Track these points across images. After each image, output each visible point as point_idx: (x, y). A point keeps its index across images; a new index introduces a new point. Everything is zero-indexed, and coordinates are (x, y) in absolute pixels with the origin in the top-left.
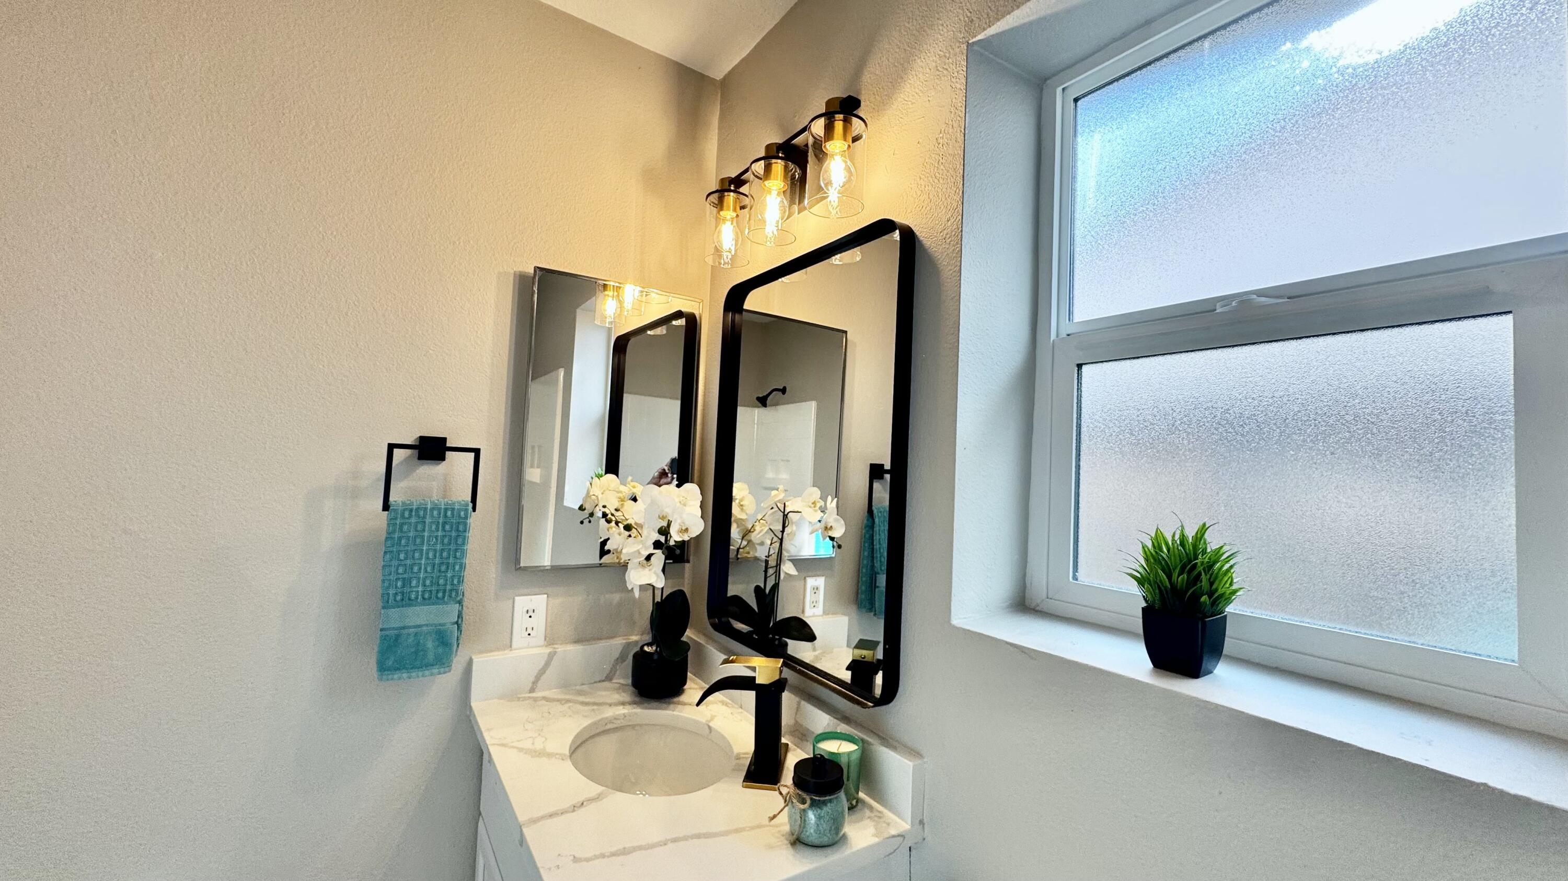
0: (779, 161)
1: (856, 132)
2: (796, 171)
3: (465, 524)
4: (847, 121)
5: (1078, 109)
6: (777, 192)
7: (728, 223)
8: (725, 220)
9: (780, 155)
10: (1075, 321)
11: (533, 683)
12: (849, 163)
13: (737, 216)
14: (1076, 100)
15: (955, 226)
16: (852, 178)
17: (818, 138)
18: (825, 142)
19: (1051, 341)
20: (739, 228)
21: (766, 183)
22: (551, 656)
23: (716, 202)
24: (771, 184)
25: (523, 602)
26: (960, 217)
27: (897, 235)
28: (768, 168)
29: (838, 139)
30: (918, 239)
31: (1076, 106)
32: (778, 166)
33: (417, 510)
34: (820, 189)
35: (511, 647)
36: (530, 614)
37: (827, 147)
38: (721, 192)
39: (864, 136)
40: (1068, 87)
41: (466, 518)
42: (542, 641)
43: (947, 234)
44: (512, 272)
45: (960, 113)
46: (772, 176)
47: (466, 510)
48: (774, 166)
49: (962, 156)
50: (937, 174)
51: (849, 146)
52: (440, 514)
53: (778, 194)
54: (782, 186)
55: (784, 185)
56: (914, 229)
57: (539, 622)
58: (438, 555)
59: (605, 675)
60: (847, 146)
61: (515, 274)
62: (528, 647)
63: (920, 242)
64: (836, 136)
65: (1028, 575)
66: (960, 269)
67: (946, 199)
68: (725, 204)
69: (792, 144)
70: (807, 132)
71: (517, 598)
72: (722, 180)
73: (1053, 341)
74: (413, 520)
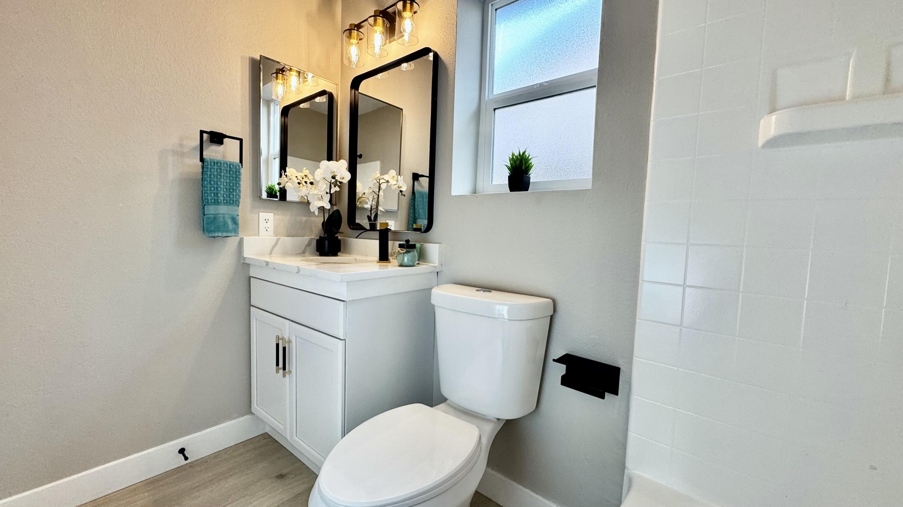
0: (380, 18)
1: (415, 9)
2: (387, 24)
3: (239, 172)
4: (411, 4)
5: (497, 13)
6: (379, 32)
7: (354, 46)
8: (352, 44)
9: (381, 15)
10: (494, 94)
11: (271, 251)
12: (413, 22)
13: (358, 43)
14: (496, 10)
15: (453, 52)
16: (414, 29)
17: (400, 10)
18: (403, 12)
19: (486, 100)
20: (360, 48)
21: (375, 28)
22: (278, 240)
23: (348, 35)
24: (377, 29)
25: (263, 215)
26: (455, 48)
27: (431, 54)
28: (375, 20)
29: (408, 11)
30: (439, 56)
31: (496, 12)
32: (380, 20)
33: (217, 163)
34: (401, 32)
35: (259, 235)
36: (267, 221)
37: (404, 14)
38: (350, 30)
39: (418, 12)
40: (494, 3)
41: (239, 169)
42: (272, 234)
43: (450, 55)
44: (248, 57)
45: (455, 7)
46: (377, 25)
47: (239, 166)
48: (378, 20)
49: (456, 25)
50: (447, 31)
51: (412, 15)
52: (228, 166)
53: (380, 33)
54: (382, 30)
55: (383, 30)
56: (438, 52)
57: (271, 225)
58: (228, 184)
59: (302, 251)
60: (411, 15)
61: (249, 58)
62: (266, 236)
63: (440, 58)
64: (407, 10)
65: (477, 187)
66: (455, 68)
67: (450, 41)
68: (352, 36)
69: (387, 11)
70: (395, 6)
71: (260, 213)
72: (351, 25)
73: (486, 101)
74: (216, 167)
